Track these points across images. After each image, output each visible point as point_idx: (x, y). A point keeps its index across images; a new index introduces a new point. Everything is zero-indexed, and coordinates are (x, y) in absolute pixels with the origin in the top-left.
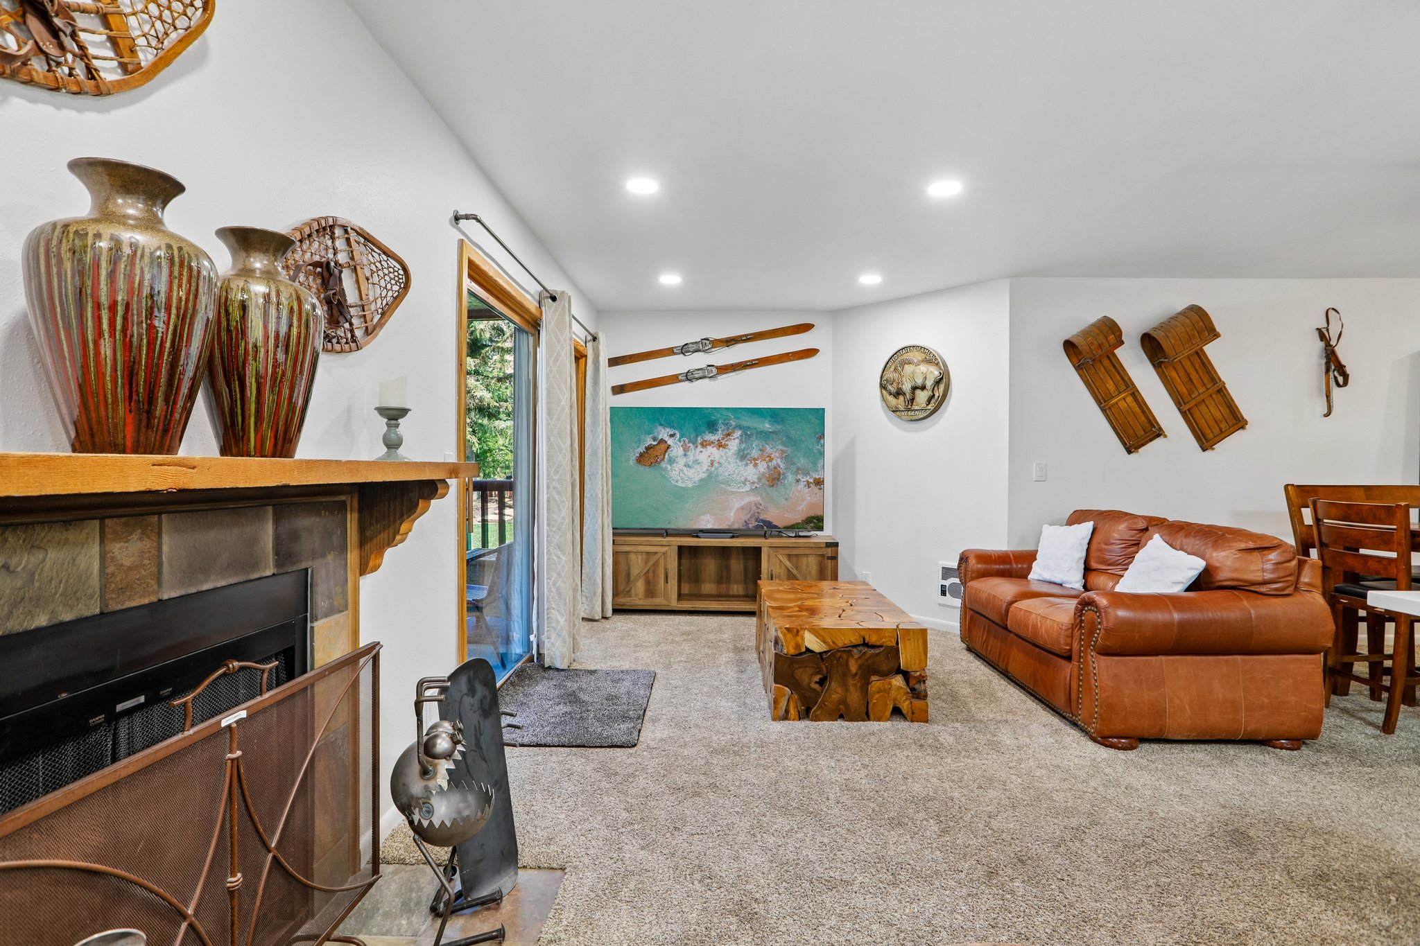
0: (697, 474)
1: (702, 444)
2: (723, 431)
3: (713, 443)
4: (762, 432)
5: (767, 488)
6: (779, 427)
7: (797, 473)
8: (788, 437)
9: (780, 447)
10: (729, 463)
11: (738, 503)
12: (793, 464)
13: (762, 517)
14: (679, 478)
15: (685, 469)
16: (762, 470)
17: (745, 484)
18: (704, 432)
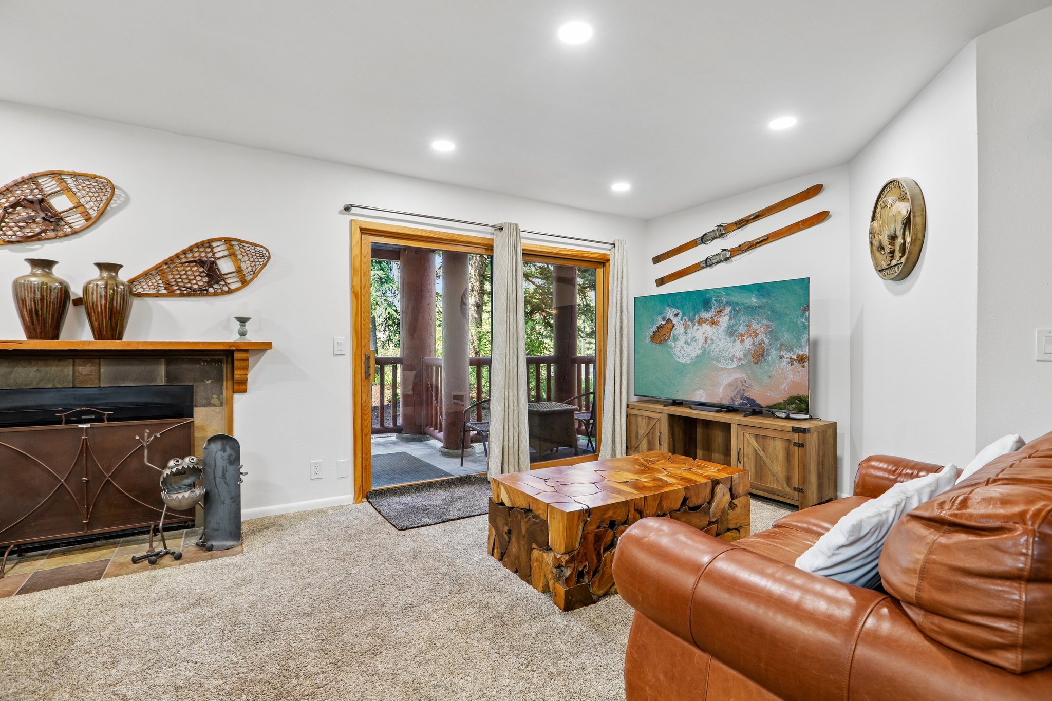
0: (694, 351)
1: (698, 322)
2: (715, 308)
3: (707, 320)
4: (748, 307)
5: (752, 364)
6: (764, 301)
7: (780, 349)
8: (773, 311)
9: (765, 322)
10: (720, 340)
11: (726, 380)
12: (777, 339)
13: (747, 395)
14: (681, 355)
15: (685, 346)
16: (748, 346)
17: (732, 361)
18: (700, 311)
